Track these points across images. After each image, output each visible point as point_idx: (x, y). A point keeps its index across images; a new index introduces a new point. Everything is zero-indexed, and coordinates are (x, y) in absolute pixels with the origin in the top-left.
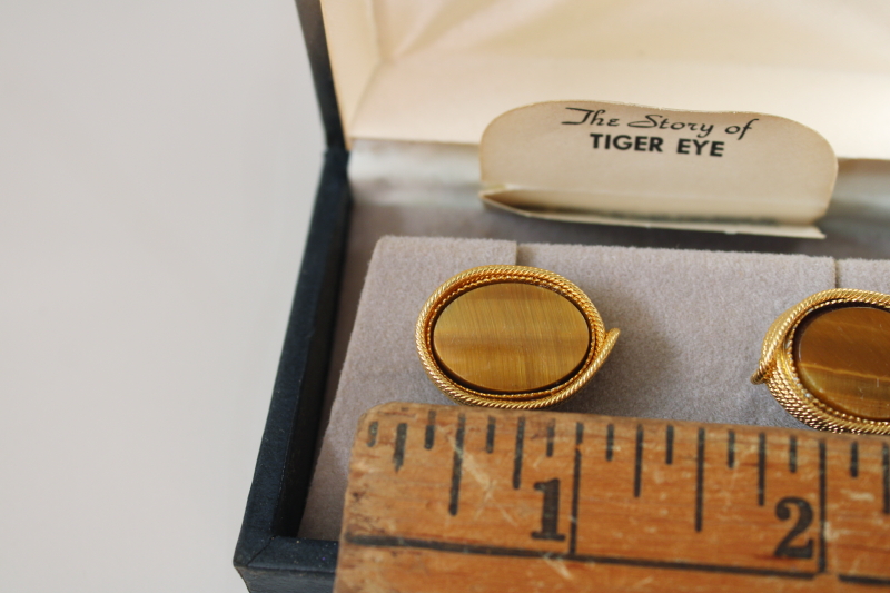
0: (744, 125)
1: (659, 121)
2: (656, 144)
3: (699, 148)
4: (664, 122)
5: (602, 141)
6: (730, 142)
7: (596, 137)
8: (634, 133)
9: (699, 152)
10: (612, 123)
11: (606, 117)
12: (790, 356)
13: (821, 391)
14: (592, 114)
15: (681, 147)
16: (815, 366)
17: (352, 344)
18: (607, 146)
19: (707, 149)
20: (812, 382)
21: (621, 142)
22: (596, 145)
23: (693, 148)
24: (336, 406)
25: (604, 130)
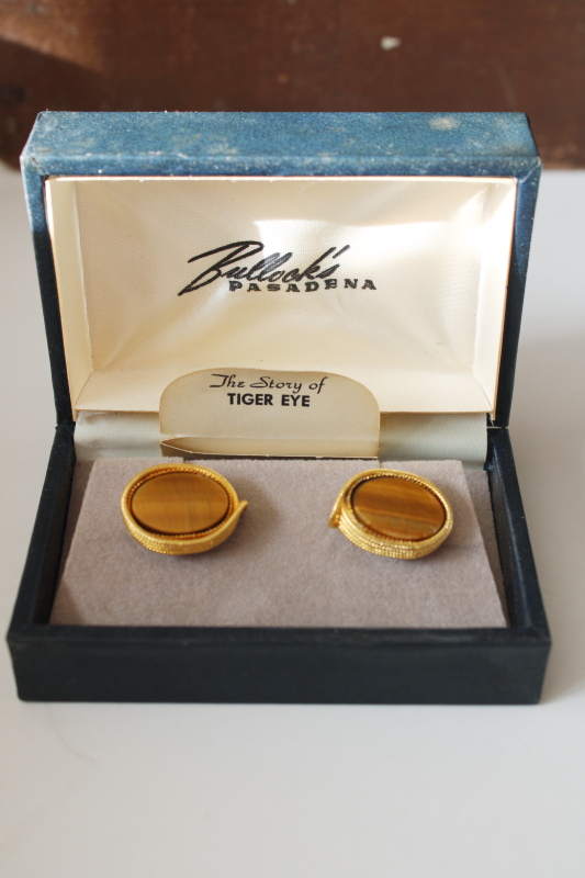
0: (320, 382)
1: (269, 382)
2: (268, 400)
3: (295, 400)
4: (272, 383)
5: (235, 398)
6: (312, 394)
7: (231, 395)
8: (254, 392)
9: (295, 404)
10: (241, 385)
11: (237, 380)
12: (349, 506)
13: (369, 522)
14: (228, 379)
15: (284, 402)
16: (365, 508)
17: (80, 523)
18: (239, 403)
19: (299, 401)
20: (363, 517)
21: (247, 399)
22: (232, 403)
23: (291, 402)
24: (69, 561)
25: (236, 390)
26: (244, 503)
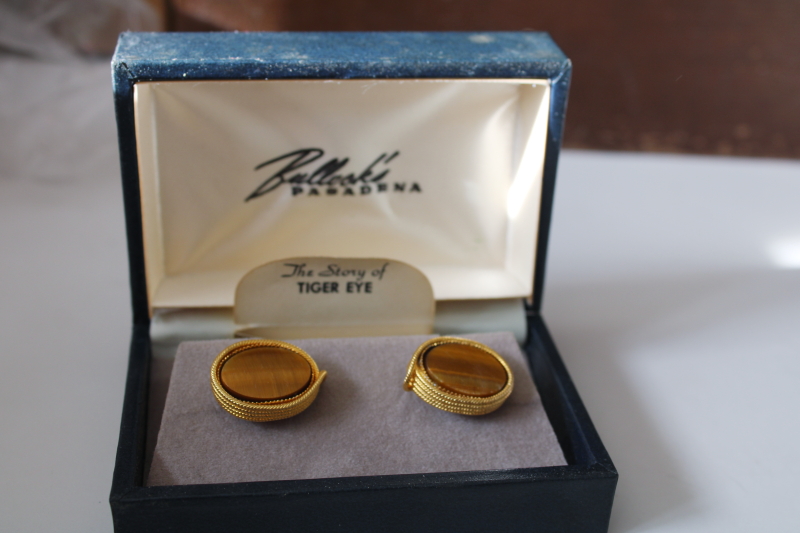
0: (382, 267)
1: (335, 269)
2: (335, 287)
3: (359, 287)
4: (338, 270)
5: (304, 287)
6: (375, 281)
7: (301, 284)
8: (322, 280)
9: (359, 290)
10: (310, 273)
11: (306, 269)
12: (423, 369)
13: (441, 381)
14: (298, 267)
15: (349, 288)
16: (436, 369)
17: (168, 400)
18: (307, 291)
19: (363, 288)
20: (436, 377)
21: (316, 287)
22: (301, 290)
23: (355, 288)
24: (161, 434)
25: (306, 279)
26: (324, 373)
